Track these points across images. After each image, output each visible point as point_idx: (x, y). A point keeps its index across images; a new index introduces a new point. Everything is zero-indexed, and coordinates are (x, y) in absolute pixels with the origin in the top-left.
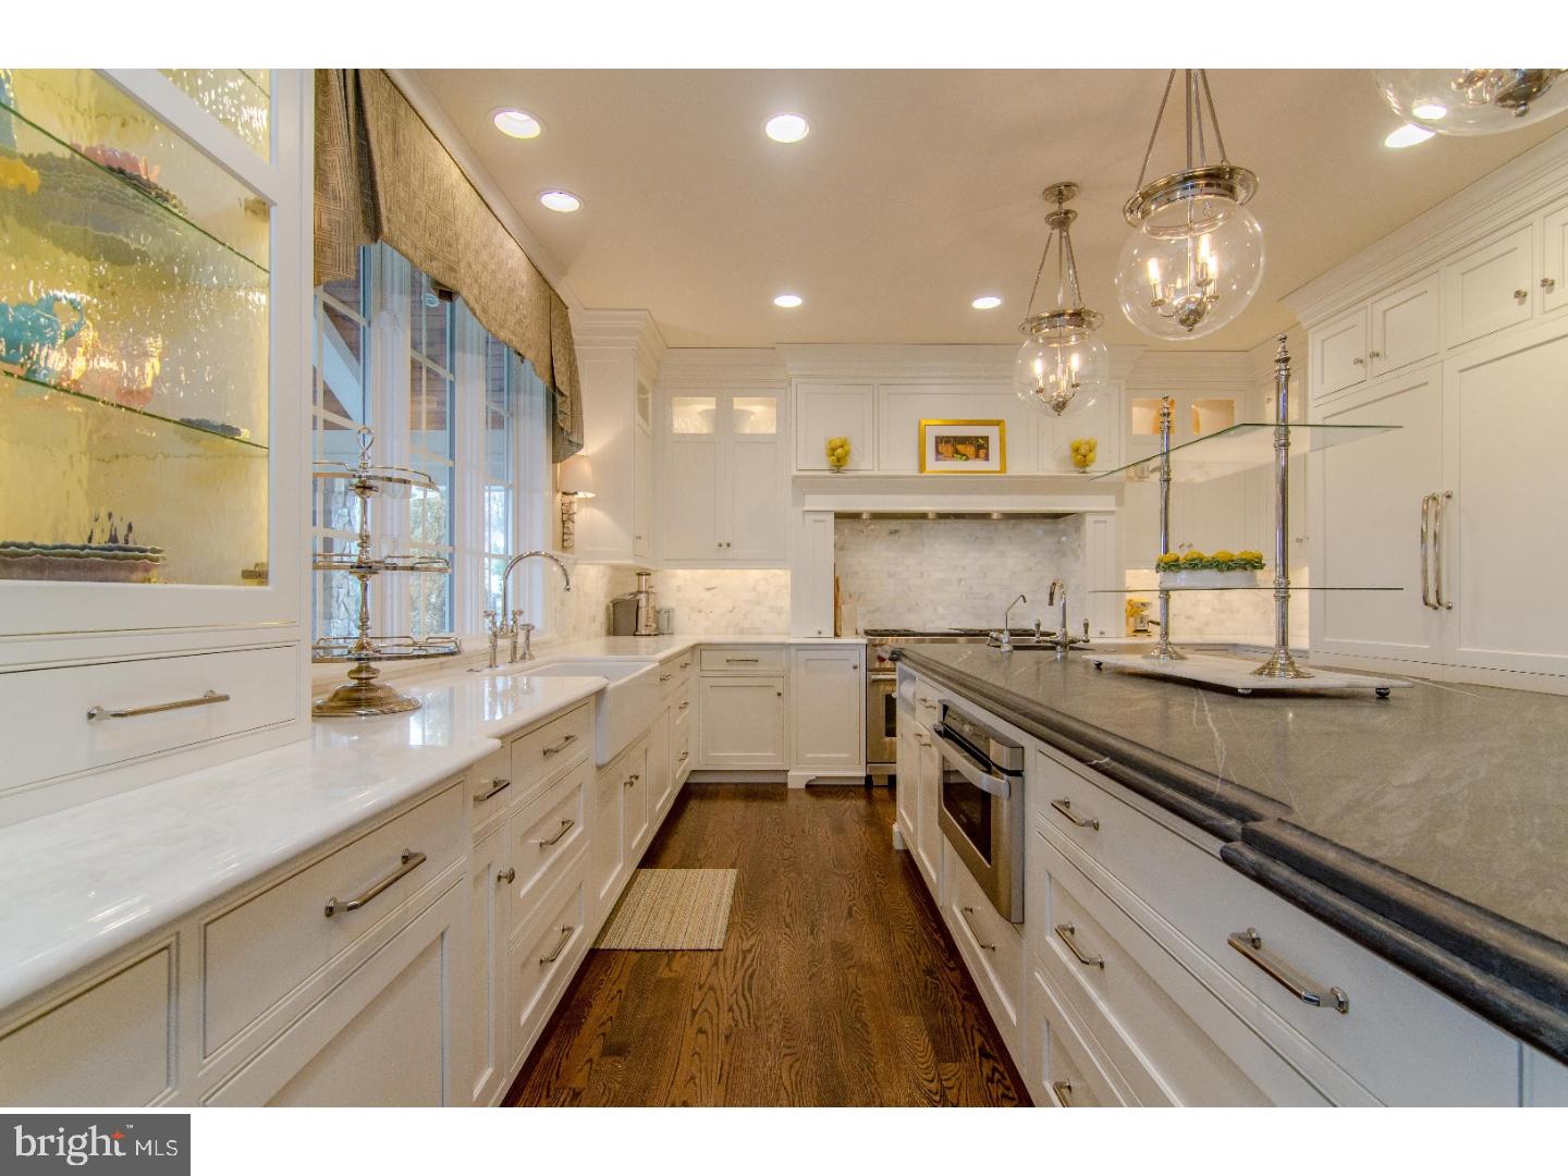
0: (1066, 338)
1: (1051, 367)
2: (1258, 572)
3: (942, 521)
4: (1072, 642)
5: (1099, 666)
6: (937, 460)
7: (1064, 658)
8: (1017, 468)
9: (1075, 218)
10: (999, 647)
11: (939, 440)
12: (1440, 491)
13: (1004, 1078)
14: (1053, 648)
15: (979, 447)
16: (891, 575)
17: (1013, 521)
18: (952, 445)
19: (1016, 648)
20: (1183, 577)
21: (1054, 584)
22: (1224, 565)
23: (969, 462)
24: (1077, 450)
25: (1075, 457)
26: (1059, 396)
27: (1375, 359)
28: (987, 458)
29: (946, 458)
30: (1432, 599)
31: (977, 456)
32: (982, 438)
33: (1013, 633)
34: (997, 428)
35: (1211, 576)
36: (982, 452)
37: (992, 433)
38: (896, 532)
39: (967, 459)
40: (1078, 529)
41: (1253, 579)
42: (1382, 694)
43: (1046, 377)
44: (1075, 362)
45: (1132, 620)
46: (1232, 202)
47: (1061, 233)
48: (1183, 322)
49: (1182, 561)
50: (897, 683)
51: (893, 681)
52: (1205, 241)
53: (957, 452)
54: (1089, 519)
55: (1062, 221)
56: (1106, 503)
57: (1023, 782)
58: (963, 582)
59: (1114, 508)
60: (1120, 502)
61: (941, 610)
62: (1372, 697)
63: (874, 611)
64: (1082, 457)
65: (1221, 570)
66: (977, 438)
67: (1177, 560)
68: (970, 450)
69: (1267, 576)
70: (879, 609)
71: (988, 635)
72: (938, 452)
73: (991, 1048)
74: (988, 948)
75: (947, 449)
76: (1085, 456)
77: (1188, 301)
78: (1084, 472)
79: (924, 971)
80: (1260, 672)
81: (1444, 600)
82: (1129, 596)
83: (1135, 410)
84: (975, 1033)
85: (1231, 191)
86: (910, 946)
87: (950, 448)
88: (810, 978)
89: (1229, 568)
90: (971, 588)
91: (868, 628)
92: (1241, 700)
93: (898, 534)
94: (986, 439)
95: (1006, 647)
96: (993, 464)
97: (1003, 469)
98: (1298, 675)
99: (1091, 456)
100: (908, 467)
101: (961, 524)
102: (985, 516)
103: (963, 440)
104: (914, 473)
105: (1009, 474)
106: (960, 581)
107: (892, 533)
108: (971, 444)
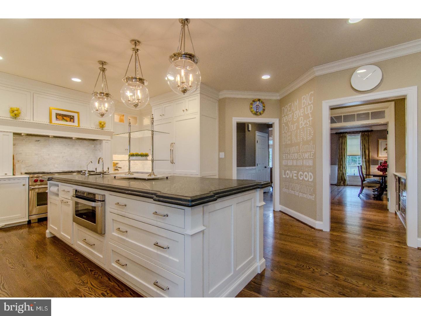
0: (104, 99)
1: (100, 105)
2: (148, 157)
3: (55, 138)
4: (105, 172)
5: (115, 177)
6: (56, 120)
7: (103, 177)
8: (83, 125)
9: (106, 70)
10: (85, 175)
11: (57, 114)
12: (173, 142)
13: (98, 273)
14: (100, 174)
15: (71, 118)
16: (36, 154)
17: (81, 140)
19: (90, 175)
20: (134, 158)
21: (100, 158)
22: (142, 155)
23: (68, 123)
24: (101, 124)
25: (100, 125)
26: (102, 112)
27: (163, 116)
28: (74, 122)
29: (60, 120)
30: (172, 162)
31: (70, 121)
33: (89, 171)
34: (77, 114)
35: (140, 157)
36: (72, 120)
37: (76, 115)
38: (38, 141)
39: (67, 121)
40: (100, 144)
41: (147, 158)
42: (167, 178)
43: (99, 107)
44: (107, 105)
45: (114, 167)
46: (143, 85)
47: (103, 73)
48: (134, 106)
49: (134, 154)
50: (48, 188)
51: (47, 187)
52: (139, 91)
54: (104, 142)
55: (103, 70)
56: (108, 138)
57: (105, 203)
58: (64, 157)
59: (110, 139)
60: (112, 138)
61: (56, 165)
62: (165, 179)
63: (29, 166)
64: (102, 126)
65: (142, 156)
66: (70, 116)
67: (133, 154)
68: (68, 119)
69: (150, 158)
70: (31, 165)
71: (82, 172)
72: (56, 118)
73: (93, 269)
74: (92, 245)
77: (135, 102)
78: (102, 129)
79: (68, 262)
80: (149, 176)
81: (174, 162)
82: (113, 161)
83: (115, 115)
84: (88, 268)
85: (143, 83)
86: (62, 258)
87: (61, 117)
88: (29, 277)
89: (143, 156)
90: (67, 159)
91: (27, 172)
92: (146, 181)
93: (39, 141)
94: (73, 116)
95: (87, 175)
96: (76, 124)
97: (79, 125)
98: (155, 176)
99: (104, 125)
100: (46, 121)
101: (62, 139)
102: (71, 138)
103: (66, 116)
104: (47, 123)
105: (80, 127)
106: (63, 157)
107: (37, 141)
108: (69, 117)
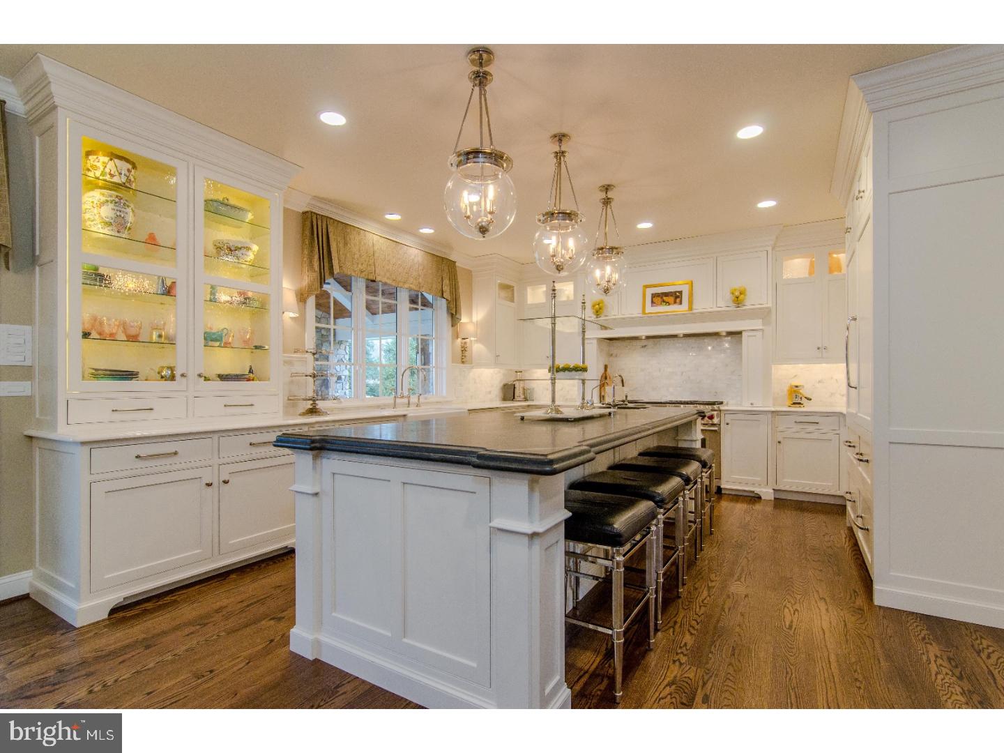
6: (652, 307)
8: (699, 307)
11: (654, 296)
15: (677, 297)
18: (661, 298)
20: (561, 373)
23: (671, 306)
28: (681, 303)
29: (657, 305)
31: (675, 302)
32: (678, 292)
34: (688, 286)
36: (678, 300)
37: (685, 289)
38: (645, 346)
39: (669, 304)
53: (664, 301)
54: (743, 333)
56: (757, 324)
59: (761, 327)
60: (766, 325)
66: (675, 293)
68: (671, 299)
72: (652, 302)
75: (658, 300)
76: (737, 298)
78: (738, 307)
93: (646, 348)
94: (681, 292)
96: (684, 306)
97: (691, 308)
99: (743, 296)
100: (636, 312)
102: (675, 336)
103: (666, 294)
104: (639, 315)
105: (695, 311)
106: (682, 373)
107: (643, 347)
108: (671, 296)
